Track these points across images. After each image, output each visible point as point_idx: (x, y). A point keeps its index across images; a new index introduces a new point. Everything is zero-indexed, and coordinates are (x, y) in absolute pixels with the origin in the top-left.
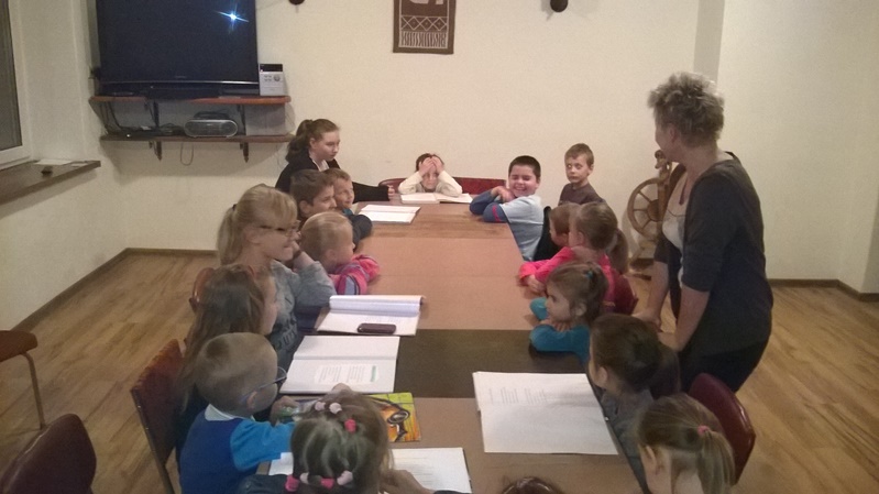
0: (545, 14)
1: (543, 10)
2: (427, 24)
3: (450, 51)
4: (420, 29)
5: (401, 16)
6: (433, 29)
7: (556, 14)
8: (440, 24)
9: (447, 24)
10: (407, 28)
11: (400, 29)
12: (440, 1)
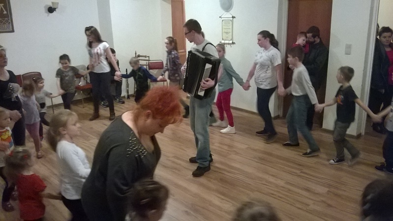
0: (47, 14)
1: (46, 12)
2: (1, 22)
3: (13, 31)
6: (4, 23)
7: (51, 14)
8: (7, 21)
9: (10, 21)
12: (5, 12)
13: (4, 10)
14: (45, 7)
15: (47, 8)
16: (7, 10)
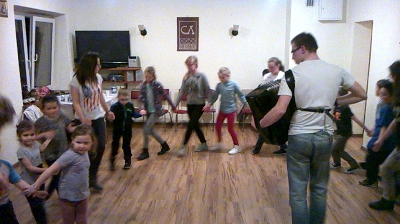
0: (230, 37)
1: (230, 35)
2: (189, 41)
3: (197, 50)
4: (187, 43)
5: (180, 39)
6: (191, 43)
7: (234, 37)
8: (193, 41)
9: (196, 41)
10: (182, 43)
11: (180, 43)
12: (193, 33)
13: (193, 31)
14: (229, 30)
15: (231, 31)
16: (195, 32)
